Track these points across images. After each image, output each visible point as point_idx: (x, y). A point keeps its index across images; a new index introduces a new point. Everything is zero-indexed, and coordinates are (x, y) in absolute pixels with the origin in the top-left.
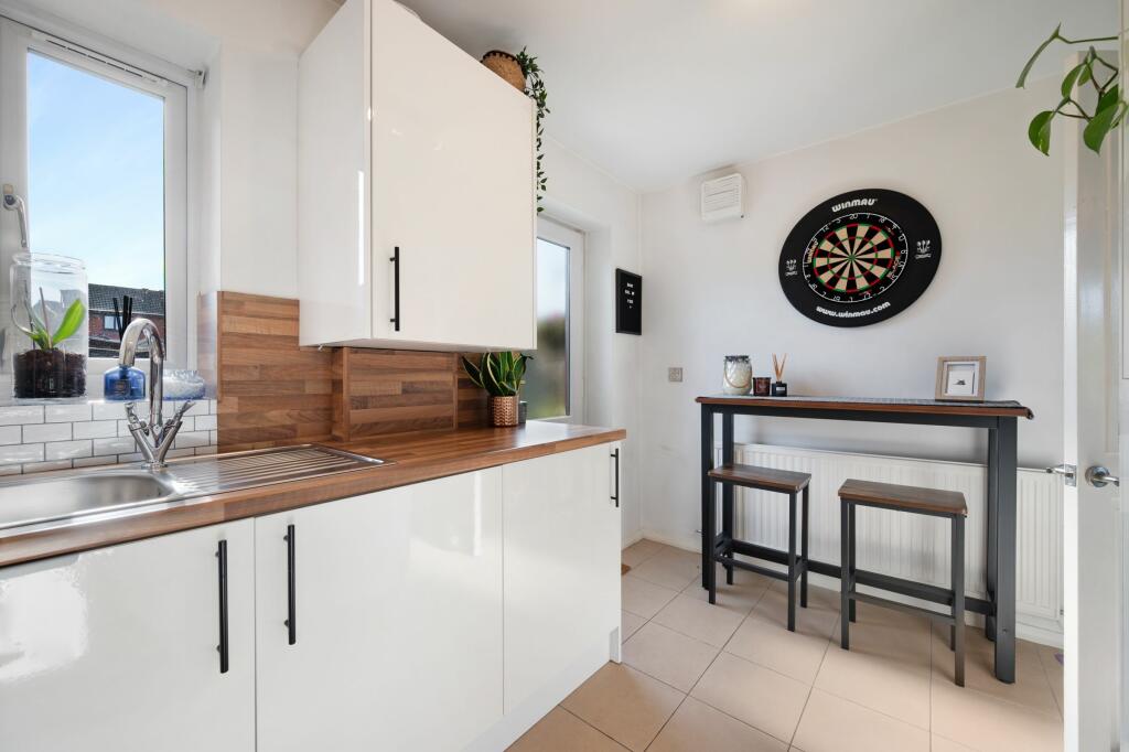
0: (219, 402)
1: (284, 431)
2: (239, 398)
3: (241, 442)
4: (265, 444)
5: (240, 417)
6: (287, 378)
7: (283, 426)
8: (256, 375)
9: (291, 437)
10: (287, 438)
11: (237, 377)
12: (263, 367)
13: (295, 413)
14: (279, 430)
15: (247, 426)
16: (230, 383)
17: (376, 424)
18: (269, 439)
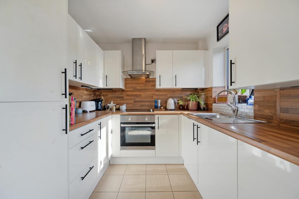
0: (254, 106)
1: (270, 117)
2: (258, 105)
3: (259, 118)
4: (264, 119)
5: (259, 111)
6: (271, 100)
7: (269, 116)
8: (262, 99)
9: (272, 120)
10: (270, 120)
11: (258, 100)
12: (264, 97)
13: (273, 112)
14: (268, 116)
15: (260, 113)
16: (257, 101)
17: (294, 121)
18: (265, 119)
